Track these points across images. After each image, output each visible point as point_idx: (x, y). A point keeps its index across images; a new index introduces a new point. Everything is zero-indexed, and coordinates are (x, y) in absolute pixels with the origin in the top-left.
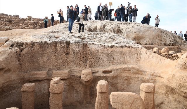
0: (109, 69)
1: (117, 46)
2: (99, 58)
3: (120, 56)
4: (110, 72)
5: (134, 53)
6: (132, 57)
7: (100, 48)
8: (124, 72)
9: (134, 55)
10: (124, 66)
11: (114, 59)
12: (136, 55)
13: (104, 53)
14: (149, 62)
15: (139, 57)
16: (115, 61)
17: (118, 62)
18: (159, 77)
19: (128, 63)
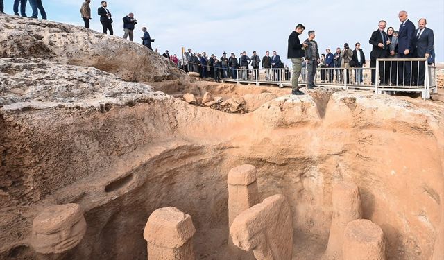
0: (121, 172)
1: (118, 105)
2: (67, 152)
3: (129, 128)
4: (128, 177)
5: (161, 114)
6: (158, 124)
7: (68, 121)
8: (160, 164)
9: (161, 118)
10: (157, 151)
11: (117, 140)
12: (166, 116)
13: (84, 133)
14: (198, 126)
15: (173, 120)
16: (123, 146)
17: (130, 146)
18: (230, 148)
19: (154, 140)
